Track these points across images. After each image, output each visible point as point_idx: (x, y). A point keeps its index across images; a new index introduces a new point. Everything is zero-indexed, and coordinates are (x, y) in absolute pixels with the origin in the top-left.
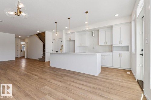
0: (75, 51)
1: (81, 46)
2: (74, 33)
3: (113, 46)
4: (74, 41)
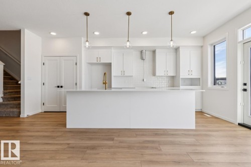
0: (113, 87)
1: (123, 75)
2: (110, 47)
3: (181, 77)
4: (109, 66)
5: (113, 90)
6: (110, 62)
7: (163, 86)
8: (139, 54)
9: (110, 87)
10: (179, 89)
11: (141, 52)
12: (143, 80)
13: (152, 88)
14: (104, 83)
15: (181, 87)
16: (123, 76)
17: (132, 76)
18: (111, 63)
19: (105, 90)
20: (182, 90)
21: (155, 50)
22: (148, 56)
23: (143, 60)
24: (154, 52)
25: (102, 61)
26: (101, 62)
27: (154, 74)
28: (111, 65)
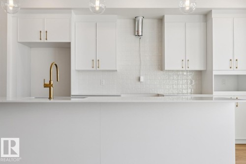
0: (73, 93)
1: (95, 69)
2: (67, 10)
3: (214, 73)
4: (65, 48)
5: (73, 100)
6: (67, 41)
7: (185, 91)
8: (129, 24)
9: (67, 93)
10: (211, 99)
11: (135, 20)
12: (139, 79)
13: (158, 95)
14: (46, 86)
15: (216, 94)
16: (96, 71)
17: (116, 71)
18: (70, 43)
19: (48, 101)
20: (216, 99)
21: (164, 16)
22: (148, 29)
23: (138, 38)
24: (161, 20)
25: (51, 39)
26: (49, 41)
27: (161, 66)
28: (70, 48)
